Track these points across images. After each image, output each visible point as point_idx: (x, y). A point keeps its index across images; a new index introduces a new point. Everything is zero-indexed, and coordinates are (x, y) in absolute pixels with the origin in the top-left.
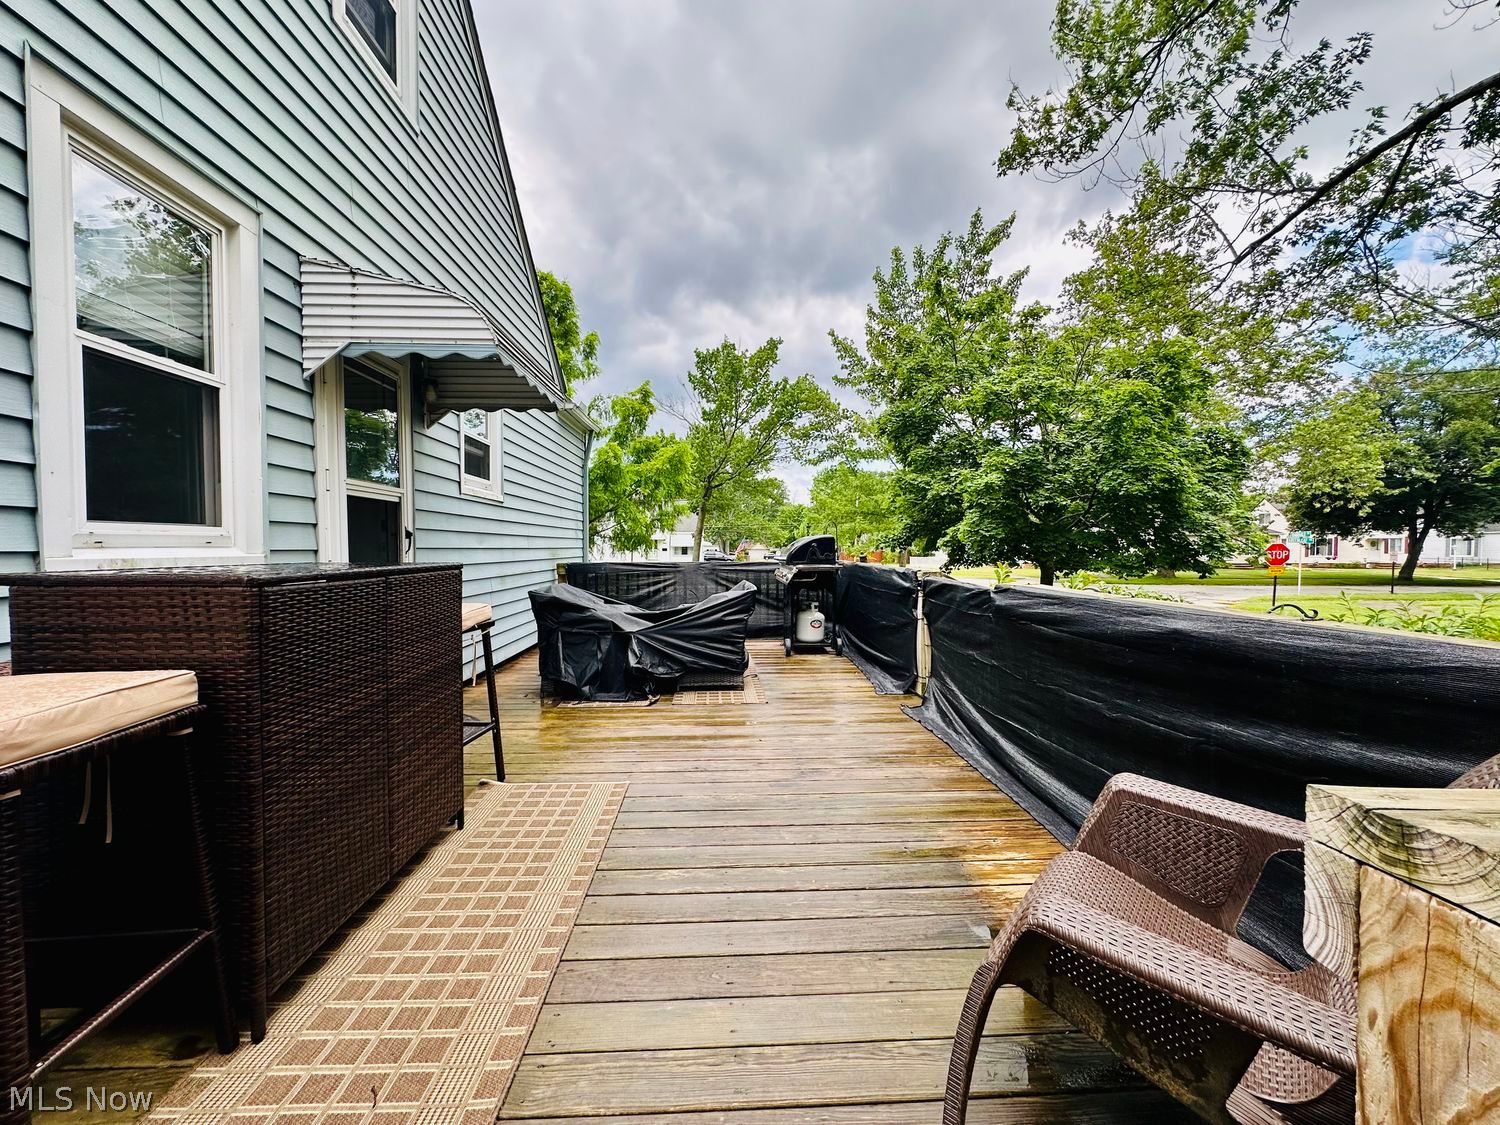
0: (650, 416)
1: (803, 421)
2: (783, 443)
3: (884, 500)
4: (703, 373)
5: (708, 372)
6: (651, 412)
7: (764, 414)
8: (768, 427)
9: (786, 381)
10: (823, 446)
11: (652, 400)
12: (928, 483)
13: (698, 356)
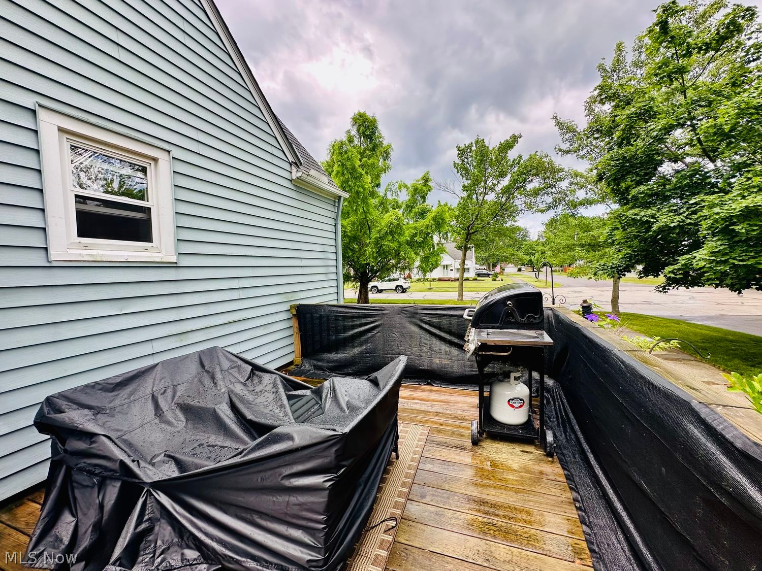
0: (429, 193)
1: (534, 184)
2: (519, 201)
3: (602, 234)
4: (463, 161)
5: (466, 160)
6: (430, 190)
7: (505, 182)
8: (508, 191)
9: (520, 157)
10: (549, 199)
11: (430, 184)
12: (653, 217)
13: (459, 150)
